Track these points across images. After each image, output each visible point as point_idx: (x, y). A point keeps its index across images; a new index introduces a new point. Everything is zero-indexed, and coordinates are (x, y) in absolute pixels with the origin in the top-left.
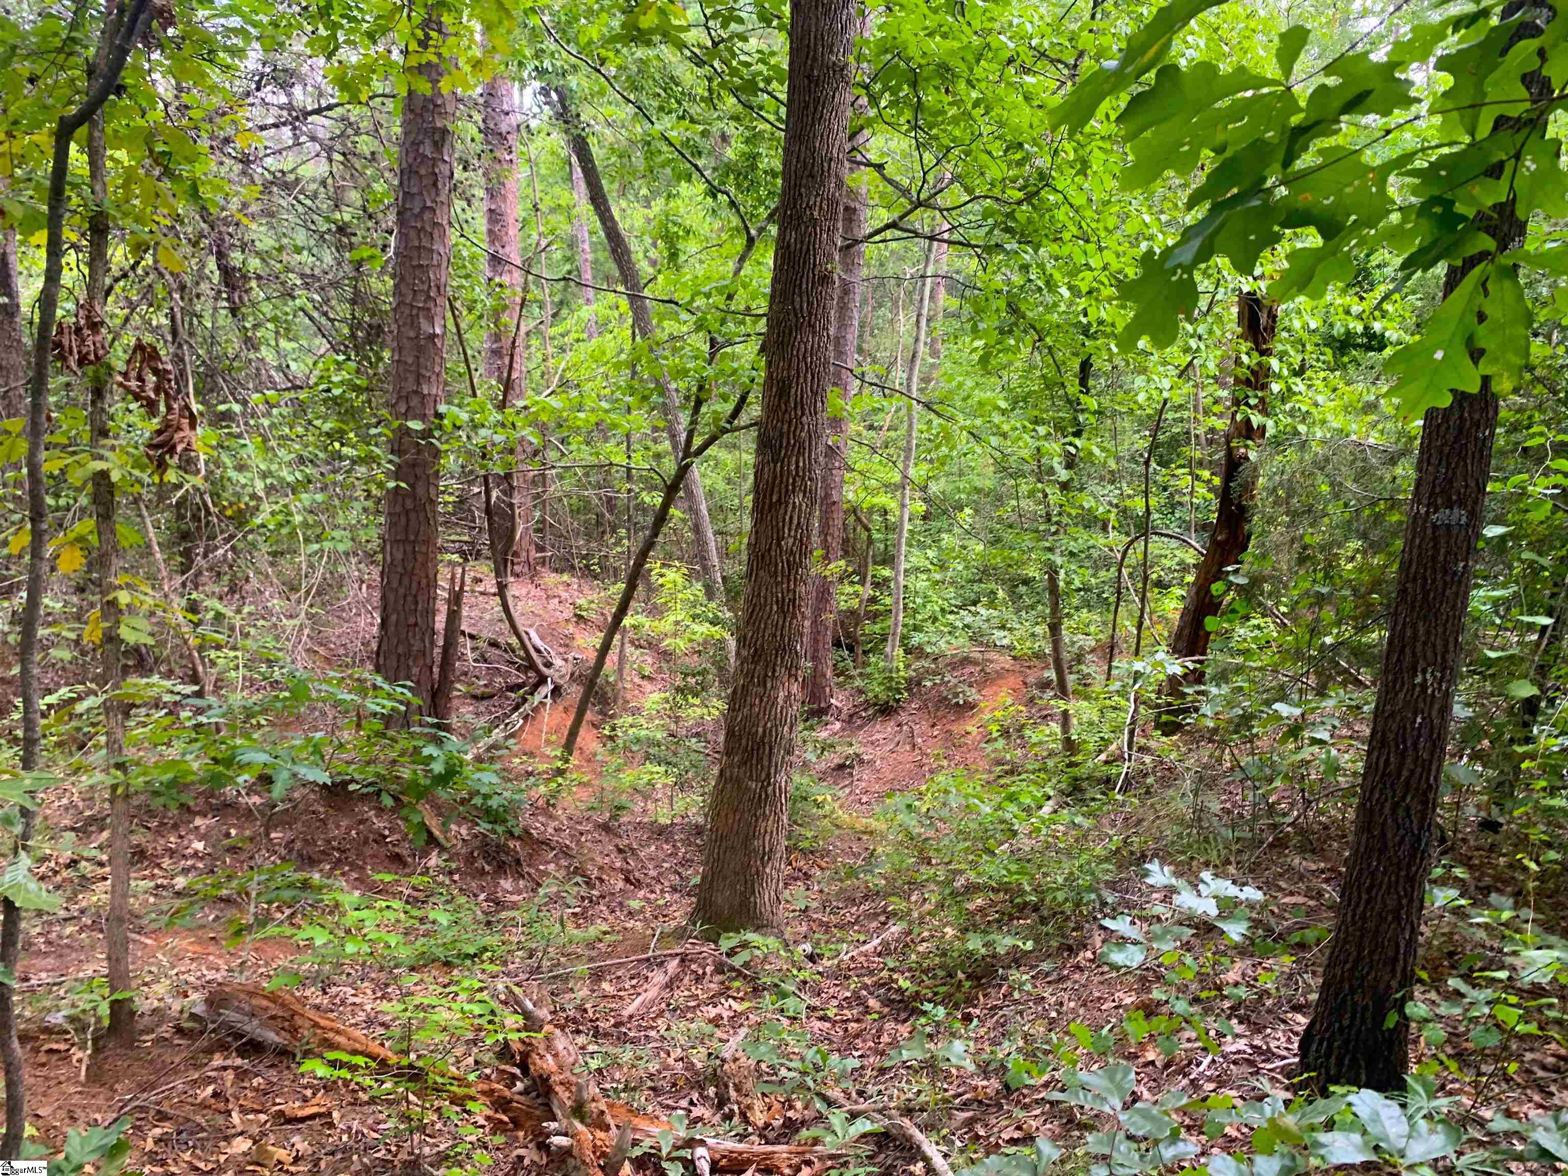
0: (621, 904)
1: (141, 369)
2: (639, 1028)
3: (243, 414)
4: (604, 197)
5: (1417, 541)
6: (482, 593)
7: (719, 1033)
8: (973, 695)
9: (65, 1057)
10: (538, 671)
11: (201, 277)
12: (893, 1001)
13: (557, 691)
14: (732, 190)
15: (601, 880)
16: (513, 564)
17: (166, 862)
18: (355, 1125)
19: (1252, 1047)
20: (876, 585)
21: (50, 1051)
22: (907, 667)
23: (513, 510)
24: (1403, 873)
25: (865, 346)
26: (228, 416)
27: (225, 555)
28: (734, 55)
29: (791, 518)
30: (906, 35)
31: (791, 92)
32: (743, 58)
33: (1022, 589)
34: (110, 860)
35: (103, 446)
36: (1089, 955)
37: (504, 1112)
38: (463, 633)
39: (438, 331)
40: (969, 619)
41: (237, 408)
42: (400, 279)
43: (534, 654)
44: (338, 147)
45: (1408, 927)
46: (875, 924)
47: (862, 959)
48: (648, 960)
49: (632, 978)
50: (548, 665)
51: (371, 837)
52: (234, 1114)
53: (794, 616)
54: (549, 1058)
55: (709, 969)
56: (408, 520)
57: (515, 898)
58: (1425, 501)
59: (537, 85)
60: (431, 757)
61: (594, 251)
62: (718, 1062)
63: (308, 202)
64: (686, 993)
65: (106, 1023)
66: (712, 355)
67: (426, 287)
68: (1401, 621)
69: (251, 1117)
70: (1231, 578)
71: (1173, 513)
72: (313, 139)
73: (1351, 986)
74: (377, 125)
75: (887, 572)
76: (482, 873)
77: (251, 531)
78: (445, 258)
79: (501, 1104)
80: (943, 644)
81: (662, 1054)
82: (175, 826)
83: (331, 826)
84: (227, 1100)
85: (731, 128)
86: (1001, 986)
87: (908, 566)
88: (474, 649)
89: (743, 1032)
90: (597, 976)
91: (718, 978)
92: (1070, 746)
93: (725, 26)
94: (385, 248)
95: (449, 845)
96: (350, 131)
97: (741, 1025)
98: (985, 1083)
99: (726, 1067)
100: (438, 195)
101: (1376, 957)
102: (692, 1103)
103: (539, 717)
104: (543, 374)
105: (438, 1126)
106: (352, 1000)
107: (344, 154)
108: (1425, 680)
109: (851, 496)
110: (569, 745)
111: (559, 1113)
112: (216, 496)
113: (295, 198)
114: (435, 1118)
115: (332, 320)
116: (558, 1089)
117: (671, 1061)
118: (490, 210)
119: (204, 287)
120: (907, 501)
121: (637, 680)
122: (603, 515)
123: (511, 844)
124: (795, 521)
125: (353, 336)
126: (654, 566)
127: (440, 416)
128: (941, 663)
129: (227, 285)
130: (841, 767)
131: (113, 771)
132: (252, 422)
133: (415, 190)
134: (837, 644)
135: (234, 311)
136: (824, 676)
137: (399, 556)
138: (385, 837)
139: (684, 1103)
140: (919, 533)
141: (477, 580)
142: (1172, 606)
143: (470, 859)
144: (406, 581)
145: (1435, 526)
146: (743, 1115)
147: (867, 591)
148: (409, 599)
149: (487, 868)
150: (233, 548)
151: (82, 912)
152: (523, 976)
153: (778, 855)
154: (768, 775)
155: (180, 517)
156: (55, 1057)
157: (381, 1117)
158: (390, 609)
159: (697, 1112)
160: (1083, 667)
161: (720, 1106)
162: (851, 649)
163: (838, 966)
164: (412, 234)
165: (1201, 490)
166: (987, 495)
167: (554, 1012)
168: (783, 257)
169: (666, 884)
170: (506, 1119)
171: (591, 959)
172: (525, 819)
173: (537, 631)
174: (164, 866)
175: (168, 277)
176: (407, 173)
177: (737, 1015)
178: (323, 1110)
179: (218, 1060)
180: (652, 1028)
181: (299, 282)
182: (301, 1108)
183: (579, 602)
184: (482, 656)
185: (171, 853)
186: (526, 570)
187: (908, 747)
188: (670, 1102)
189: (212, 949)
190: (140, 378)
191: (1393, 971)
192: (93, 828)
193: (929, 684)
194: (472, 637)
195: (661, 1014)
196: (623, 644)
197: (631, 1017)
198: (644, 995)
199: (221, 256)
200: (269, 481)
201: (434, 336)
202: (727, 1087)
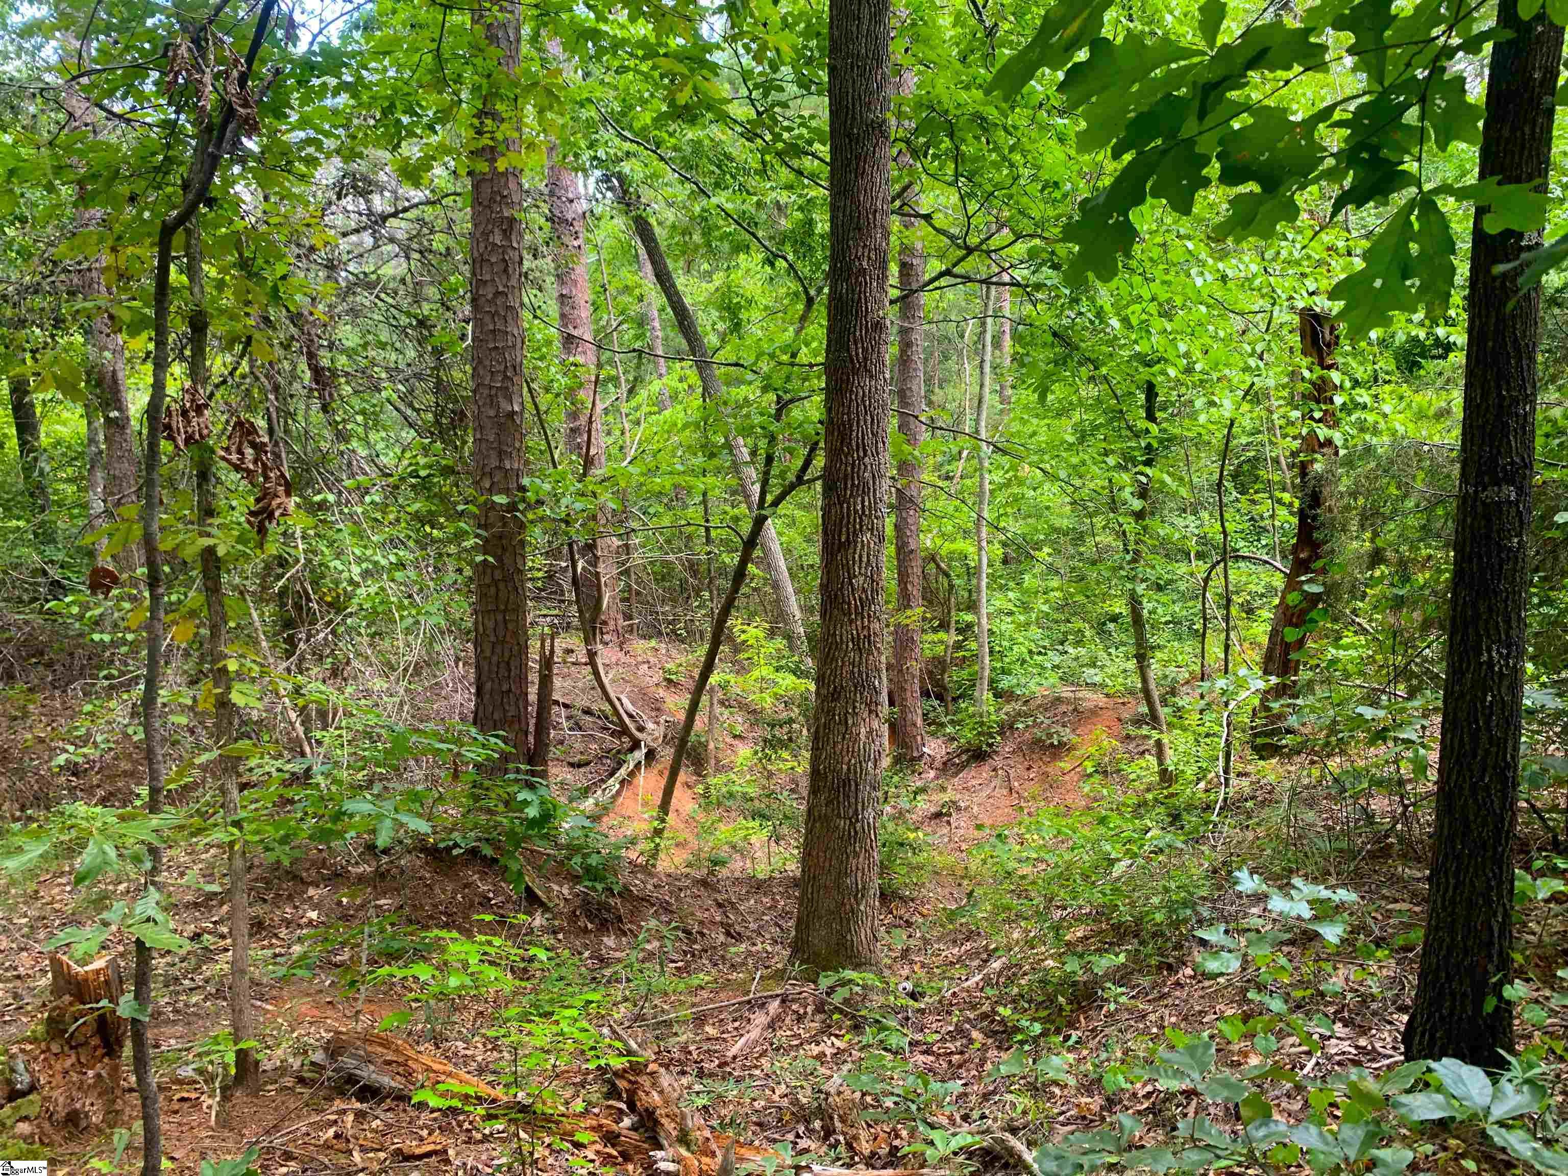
0: (723, 957)
1: (241, 443)
2: (744, 1067)
3: (339, 503)
4: (668, 274)
5: (1469, 520)
6: (574, 664)
7: (822, 1070)
8: (1067, 734)
9: (196, 1104)
10: (631, 736)
11: (294, 376)
12: (996, 1032)
13: (651, 755)
14: (790, 257)
15: (702, 935)
16: (602, 633)
17: (283, 932)
18: (470, 1163)
19: (1357, 1047)
20: (960, 631)
21: (183, 1100)
22: (998, 711)
23: (598, 580)
24: (1490, 854)
25: (934, 398)
26: (322, 506)
27: (325, 639)
28: (776, 122)
29: (861, 557)
30: (940, 89)
31: (833, 151)
32: (786, 123)
33: (1111, 626)
34: (230, 932)
35: (210, 525)
36: (1189, 971)
37: (613, 1146)
38: (556, 703)
39: (516, 408)
40: (1057, 660)
41: (331, 498)
42: (478, 363)
43: (627, 720)
44: (415, 246)
45: (1501, 909)
46: (976, 963)
47: (964, 994)
48: (749, 1002)
49: (735, 1020)
50: (641, 729)
51: (477, 900)
52: (355, 1153)
53: (870, 653)
54: (655, 1094)
55: (810, 1009)
56: (498, 590)
57: (618, 955)
58: (1472, 481)
59: (598, 173)
60: (526, 803)
61: (663, 329)
62: (823, 1096)
63: (390, 301)
64: (789, 1033)
65: (233, 1071)
66: (779, 411)
67: (502, 368)
68: (1461, 602)
69: (371, 1155)
70: (1306, 587)
71: (1259, 540)
72: (392, 240)
73: (1448, 974)
74: (451, 222)
75: (969, 617)
76: (585, 931)
77: (351, 615)
78: (519, 340)
79: (611, 1138)
80: (1033, 686)
81: (767, 1092)
82: (290, 898)
83: (437, 890)
84: (348, 1141)
85: (784, 197)
86: (1101, 1007)
87: (991, 609)
88: (568, 718)
89: (845, 1068)
90: (700, 1020)
91: (818, 1017)
92: (1167, 777)
93: (765, 95)
94: (463, 337)
95: (551, 905)
96: (425, 231)
97: (845, 1061)
98: (1089, 1100)
99: (830, 1099)
100: (508, 279)
101: (1470, 943)
102: (798, 1136)
103: (635, 781)
104: (621, 448)
105: (550, 1161)
106: (463, 1052)
107: (421, 252)
108: (1491, 657)
109: (929, 543)
110: (665, 806)
111: (665, 1143)
112: (315, 583)
113: (377, 297)
114: (547, 1153)
115: (418, 411)
116: (663, 1120)
117: (776, 1098)
118: (562, 295)
119: (296, 386)
120: (984, 544)
121: (729, 740)
122: (687, 581)
123: (611, 901)
124: (865, 559)
125: (437, 422)
126: (735, 623)
127: (523, 489)
128: (1033, 704)
129: (317, 383)
130: (938, 815)
131: (230, 829)
132: (346, 511)
133: (487, 277)
134: (926, 694)
135: (325, 408)
136: (915, 725)
137: (490, 624)
138: (490, 899)
139: (790, 1137)
140: (1001, 577)
141: (569, 651)
142: (1261, 629)
143: (573, 917)
144: (498, 650)
145: (1484, 503)
146: (850, 1146)
147: (952, 637)
148: (502, 665)
149: (590, 926)
150: (333, 632)
151: (207, 981)
152: (627, 1024)
153: (872, 892)
154: (856, 812)
155: (283, 605)
156: (186, 1105)
157: (494, 1154)
158: (484, 678)
159: (803, 1143)
160: (1176, 699)
161: (826, 1138)
162: (940, 697)
163: (940, 1002)
164: (487, 319)
165: (1282, 512)
166: (1066, 534)
167: (658, 1053)
168: (836, 307)
169: (768, 936)
170: (615, 1153)
171: (694, 1005)
172: (624, 877)
173: (628, 697)
174: (281, 936)
175: (263, 379)
176: (478, 262)
177: (840, 1051)
178: (439, 1147)
179: (338, 1104)
180: (756, 1067)
181: (384, 375)
182: (418, 1146)
183: (668, 666)
184: (577, 724)
185: (288, 923)
186: (615, 638)
187: (1005, 792)
188: (776, 1136)
189: (329, 1013)
190: (240, 452)
191: (1490, 957)
192: (214, 903)
193: (1021, 726)
194: (566, 706)
195: (763, 1054)
196: (712, 704)
197: (735, 1057)
198: (747, 1036)
199: (311, 356)
200: (364, 566)
201: (513, 413)
202: (832, 1118)
